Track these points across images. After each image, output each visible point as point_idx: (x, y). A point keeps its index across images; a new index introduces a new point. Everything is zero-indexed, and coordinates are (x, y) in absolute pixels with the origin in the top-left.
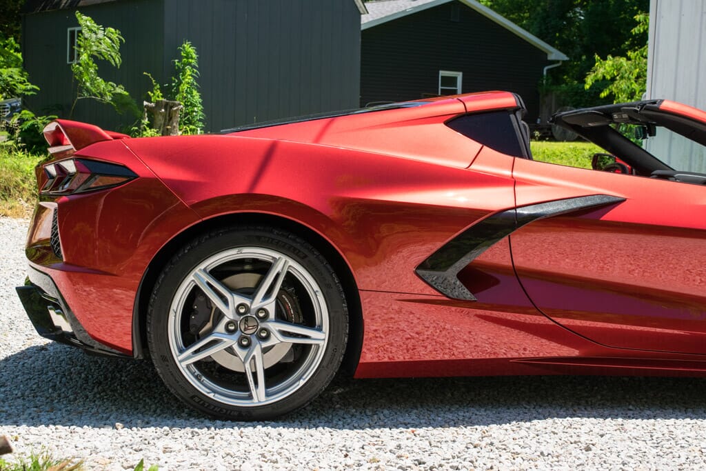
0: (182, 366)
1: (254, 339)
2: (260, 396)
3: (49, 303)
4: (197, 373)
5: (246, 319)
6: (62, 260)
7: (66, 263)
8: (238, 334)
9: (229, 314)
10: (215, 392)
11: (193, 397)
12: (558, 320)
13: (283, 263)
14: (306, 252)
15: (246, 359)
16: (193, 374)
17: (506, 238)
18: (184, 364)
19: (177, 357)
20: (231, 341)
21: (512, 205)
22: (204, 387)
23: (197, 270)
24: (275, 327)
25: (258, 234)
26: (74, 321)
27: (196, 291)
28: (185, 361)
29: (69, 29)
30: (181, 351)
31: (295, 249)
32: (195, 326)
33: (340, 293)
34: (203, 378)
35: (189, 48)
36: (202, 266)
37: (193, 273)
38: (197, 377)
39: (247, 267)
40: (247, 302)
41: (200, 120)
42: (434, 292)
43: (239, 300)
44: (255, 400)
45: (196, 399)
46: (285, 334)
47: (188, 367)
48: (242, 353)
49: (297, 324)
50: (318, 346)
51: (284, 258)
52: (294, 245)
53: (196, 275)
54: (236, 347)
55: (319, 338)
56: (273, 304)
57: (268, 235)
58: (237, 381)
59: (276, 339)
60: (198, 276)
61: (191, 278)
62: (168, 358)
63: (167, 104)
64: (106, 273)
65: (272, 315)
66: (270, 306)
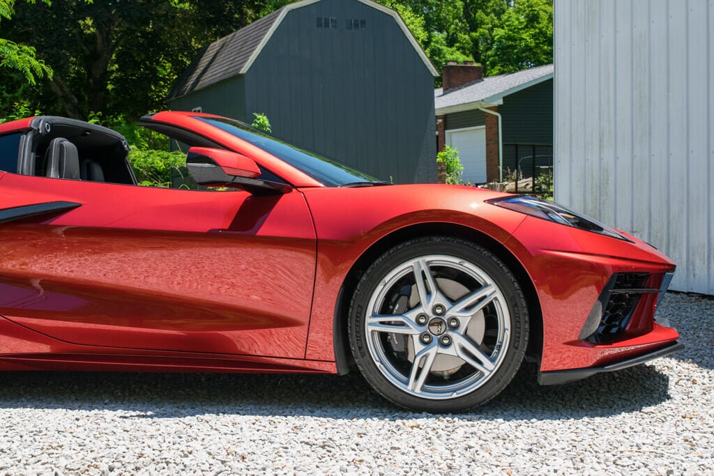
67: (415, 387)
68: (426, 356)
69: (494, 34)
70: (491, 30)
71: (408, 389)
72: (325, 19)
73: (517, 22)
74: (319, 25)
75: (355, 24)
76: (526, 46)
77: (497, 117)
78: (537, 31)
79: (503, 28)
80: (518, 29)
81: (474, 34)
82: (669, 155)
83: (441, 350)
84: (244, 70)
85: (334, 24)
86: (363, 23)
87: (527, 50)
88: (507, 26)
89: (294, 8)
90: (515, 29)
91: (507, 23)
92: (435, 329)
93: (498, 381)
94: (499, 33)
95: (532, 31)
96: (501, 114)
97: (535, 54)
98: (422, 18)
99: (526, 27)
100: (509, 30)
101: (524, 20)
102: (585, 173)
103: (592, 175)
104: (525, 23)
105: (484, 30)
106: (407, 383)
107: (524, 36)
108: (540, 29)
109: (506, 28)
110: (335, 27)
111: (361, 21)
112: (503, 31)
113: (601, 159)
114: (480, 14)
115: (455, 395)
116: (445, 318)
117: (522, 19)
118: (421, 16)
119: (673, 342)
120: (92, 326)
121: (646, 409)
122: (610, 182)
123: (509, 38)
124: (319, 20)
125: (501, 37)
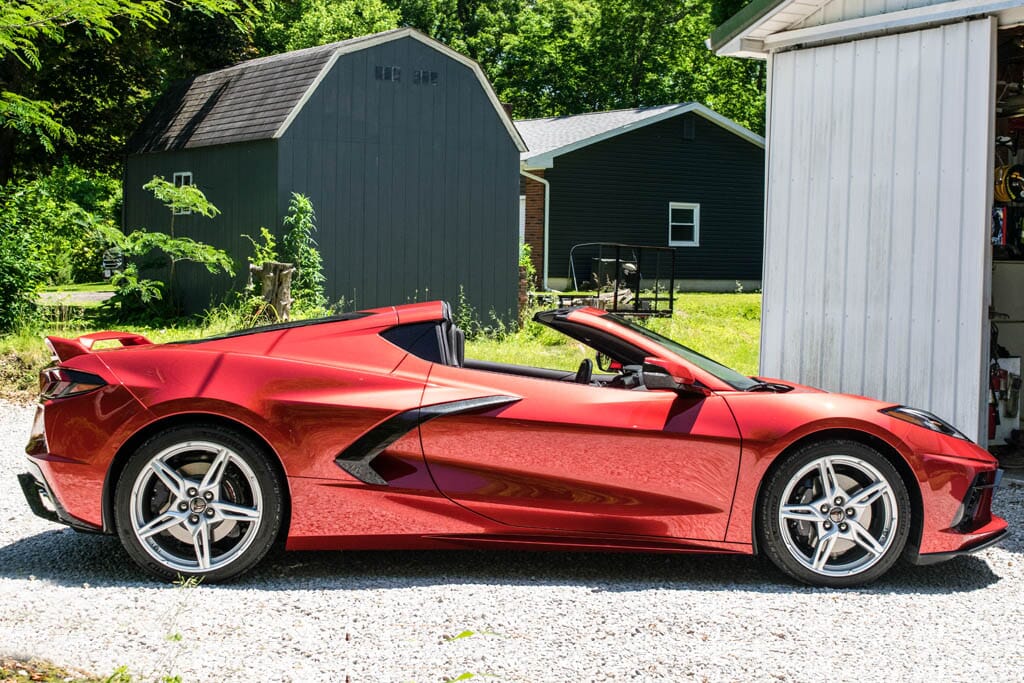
0: (142, 539)
1: (201, 517)
2: (205, 564)
3: (39, 487)
4: (155, 544)
5: (196, 501)
6: (46, 452)
7: (50, 454)
8: (189, 512)
9: (181, 496)
10: (168, 560)
11: (150, 564)
12: (459, 502)
13: (225, 454)
14: (243, 444)
15: (194, 533)
16: (151, 545)
17: (417, 428)
18: (143, 537)
19: (138, 531)
20: (182, 518)
21: (418, 405)
22: (162, 557)
23: (154, 460)
24: (218, 507)
25: (204, 430)
26: (57, 504)
27: (154, 479)
28: (144, 534)
29: (175, 175)
30: (141, 526)
31: (234, 442)
32: (155, 506)
33: (272, 478)
34: (160, 549)
35: (303, 201)
36: (159, 456)
37: (150, 463)
38: (155, 549)
39: (204, 457)
40: (195, 486)
41: (320, 283)
42: (350, 477)
43: (189, 484)
44: (201, 567)
45: (152, 566)
46: (227, 512)
47: (146, 539)
48: (191, 528)
49: (239, 505)
50: (254, 522)
51: (226, 450)
52: (234, 439)
53: (153, 464)
54: (186, 523)
55: (255, 516)
56: (217, 488)
57: (212, 431)
58: (186, 551)
59: (218, 517)
60: (155, 465)
61: (149, 466)
62: (130, 531)
63: (276, 266)
64: (80, 462)
65: (216, 497)
66: (215, 489)
67: (818, 566)
68: (828, 541)
69: (502, 41)
70: (499, 35)
71: (813, 568)
72: (387, 69)
73: (538, 27)
74: (378, 76)
75: (424, 77)
76: (551, 63)
77: (544, 186)
78: (567, 42)
79: (516, 34)
80: (539, 37)
81: (472, 40)
82: (911, 321)
83: (841, 535)
84: (278, 134)
85: (397, 76)
86: (434, 76)
87: (551, 71)
88: (523, 32)
89: (348, 52)
90: (534, 36)
91: (523, 28)
92: (835, 518)
93: (887, 562)
94: (512, 41)
95: (560, 42)
96: (549, 182)
97: (562, 76)
98: (399, 10)
99: (551, 36)
100: (526, 38)
101: (548, 25)
102: (803, 329)
103: (812, 332)
104: (550, 31)
105: (488, 35)
106: (812, 563)
107: (546, 48)
108: (572, 39)
109: (521, 34)
110: (398, 79)
111: (432, 74)
112: (516, 38)
113: (825, 315)
114: (482, 10)
115: (851, 573)
116: (844, 509)
117: (547, 24)
118: (396, 8)
119: (1003, 531)
120: (541, 510)
121: (989, 586)
122: (835, 341)
123: (524, 50)
124: (378, 70)
125: (513, 48)
